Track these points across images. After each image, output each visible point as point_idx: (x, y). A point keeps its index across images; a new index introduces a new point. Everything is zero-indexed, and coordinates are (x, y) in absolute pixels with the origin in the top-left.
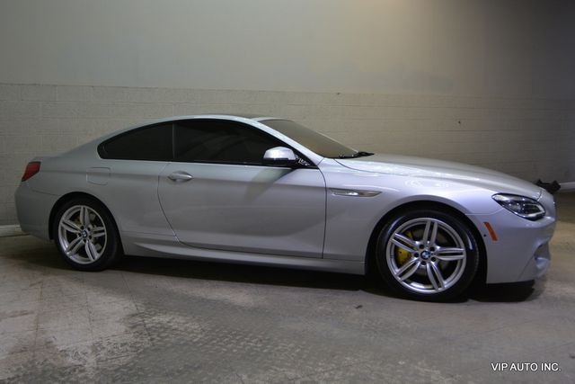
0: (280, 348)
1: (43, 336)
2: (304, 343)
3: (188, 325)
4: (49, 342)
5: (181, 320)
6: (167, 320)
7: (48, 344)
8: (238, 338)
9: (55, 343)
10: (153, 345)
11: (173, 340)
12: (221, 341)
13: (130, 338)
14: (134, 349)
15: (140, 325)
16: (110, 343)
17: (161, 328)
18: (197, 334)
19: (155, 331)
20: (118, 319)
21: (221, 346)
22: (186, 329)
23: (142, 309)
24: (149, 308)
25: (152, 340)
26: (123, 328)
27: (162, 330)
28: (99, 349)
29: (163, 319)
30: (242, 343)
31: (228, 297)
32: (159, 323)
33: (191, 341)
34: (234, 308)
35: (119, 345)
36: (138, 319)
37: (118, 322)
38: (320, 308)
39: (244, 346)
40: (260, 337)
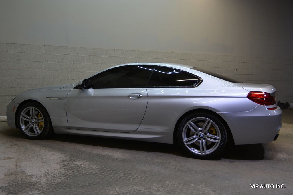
0: (135, 177)
1: (20, 168)
2: (147, 175)
3: (91, 166)
4: (23, 171)
5: (87, 163)
6: (80, 163)
7: (23, 172)
8: (115, 172)
9: (26, 172)
10: (74, 174)
11: (83, 172)
12: (106, 173)
13: (62, 171)
14: (64, 176)
15: (67, 165)
16: (52, 173)
17: (78, 167)
18: (95, 170)
19: (75, 168)
20: (56, 162)
21: (107, 176)
22: (90, 168)
23: (68, 158)
24: (71, 158)
25: (73, 172)
26: (59, 166)
27: (78, 168)
28: (47, 175)
29: (79, 163)
30: (117, 175)
31: (111, 154)
32: (76, 165)
33: (92, 173)
34: (114, 159)
35: (57, 174)
36: (66, 163)
37: (56, 163)
38: (156, 160)
39: (118, 176)
40: (126, 172)
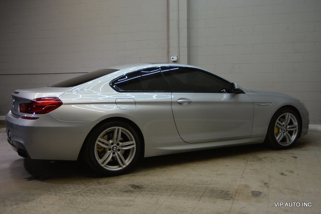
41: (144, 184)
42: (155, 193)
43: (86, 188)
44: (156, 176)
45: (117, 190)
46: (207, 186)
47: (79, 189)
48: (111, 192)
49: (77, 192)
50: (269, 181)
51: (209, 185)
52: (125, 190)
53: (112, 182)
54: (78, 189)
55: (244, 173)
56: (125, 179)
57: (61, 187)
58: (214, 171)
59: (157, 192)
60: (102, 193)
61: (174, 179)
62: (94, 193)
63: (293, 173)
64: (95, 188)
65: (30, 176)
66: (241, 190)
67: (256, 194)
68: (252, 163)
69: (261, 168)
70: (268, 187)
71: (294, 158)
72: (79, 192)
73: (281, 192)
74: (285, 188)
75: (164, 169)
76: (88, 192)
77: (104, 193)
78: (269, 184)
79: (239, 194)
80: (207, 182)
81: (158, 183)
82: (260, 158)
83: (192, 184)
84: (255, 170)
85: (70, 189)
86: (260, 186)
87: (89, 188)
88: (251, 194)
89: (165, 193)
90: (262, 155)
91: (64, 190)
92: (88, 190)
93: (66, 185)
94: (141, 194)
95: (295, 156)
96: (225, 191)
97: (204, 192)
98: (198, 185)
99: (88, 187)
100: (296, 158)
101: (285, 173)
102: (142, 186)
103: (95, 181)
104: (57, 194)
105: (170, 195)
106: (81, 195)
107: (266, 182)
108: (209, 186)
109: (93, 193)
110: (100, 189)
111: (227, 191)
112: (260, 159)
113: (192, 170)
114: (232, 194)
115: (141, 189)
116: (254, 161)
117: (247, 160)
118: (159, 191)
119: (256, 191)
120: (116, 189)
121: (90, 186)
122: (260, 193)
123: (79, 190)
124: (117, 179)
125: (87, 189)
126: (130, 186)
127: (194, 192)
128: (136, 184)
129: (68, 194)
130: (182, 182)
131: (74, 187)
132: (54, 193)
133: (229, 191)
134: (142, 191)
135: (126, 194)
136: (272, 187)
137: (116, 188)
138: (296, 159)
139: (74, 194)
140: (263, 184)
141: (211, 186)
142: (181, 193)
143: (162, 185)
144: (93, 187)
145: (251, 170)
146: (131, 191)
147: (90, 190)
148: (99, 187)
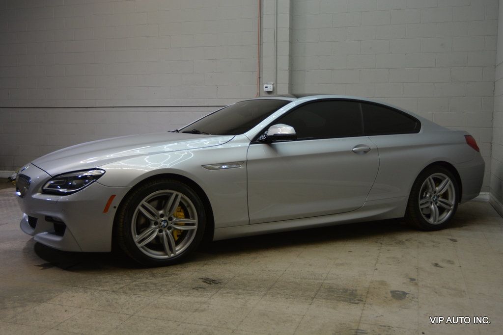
41: (223, 278)
42: (240, 291)
43: (132, 282)
44: (241, 265)
45: (182, 286)
46: (321, 281)
47: (122, 284)
48: (173, 289)
49: (118, 288)
50: (418, 276)
51: (325, 280)
52: (194, 287)
53: (173, 274)
54: (120, 284)
55: (377, 262)
56: (193, 270)
57: (94, 281)
58: (331, 259)
59: (244, 290)
60: (157, 290)
61: (269, 271)
62: (146, 290)
63: (452, 264)
64: (147, 282)
65: (44, 262)
66: (374, 288)
67: (399, 296)
68: (389, 248)
69: (403, 256)
70: (416, 284)
71: (452, 242)
72: (121, 288)
73: (436, 293)
74: (443, 287)
75: (253, 255)
76: (135, 288)
77: (162, 291)
78: (418, 280)
79: (372, 296)
80: (322, 276)
81: (245, 276)
82: (400, 241)
83: (298, 278)
84: (394, 258)
85: (107, 284)
86: (404, 283)
87: (137, 283)
88: (391, 295)
89: (257, 292)
90: (403, 237)
91: (97, 285)
92: (136, 285)
93: (101, 277)
94: (219, 292)
95: (454, 238)
96: (350, 290)
97: (318, 291)
98: (307, 280)
99: (135, 281)
100: (455, 241)
101: (440, 264)
102: (221, 280)
103: (147, 272)
104: (88, 290)
105: (265, 294)
106: (125, 293)
107: (414, 276)
108: (325, 282)
109: (144, 290)
110: (155, 284)
111: (353, 290)
112: (401, 243)
113: (297, 257)
114: (361, 295)
115: (219, 285)
116: (392, 244)
117: (381, 243)
118: (248, 288)
119: (399, 291)
120: (180, 284)
121: (139, 280)
122: (405, 294)
123: (122, 286)
124: (180, 269)
125: (134, 283)
126: (201, 281)
127: (301, 290)
128: (211, 277)
129: (105, 290)
130: (282, 274)
131: (114, 280)
132: (82, 289)
133: (356, 290)
134: (220, 288)
135: (196, 293)
136: (422, 285)
137: (180, 282)
138: (454, 243)
139: (114, 291)
140: (409, 280)
141: (328, 282)
142: (282, 292)
143: (252, 280)
144: (144, 280)
145: (387, 258)
146: (204, 288)
147: (138, 286)
148: (154, 281)
